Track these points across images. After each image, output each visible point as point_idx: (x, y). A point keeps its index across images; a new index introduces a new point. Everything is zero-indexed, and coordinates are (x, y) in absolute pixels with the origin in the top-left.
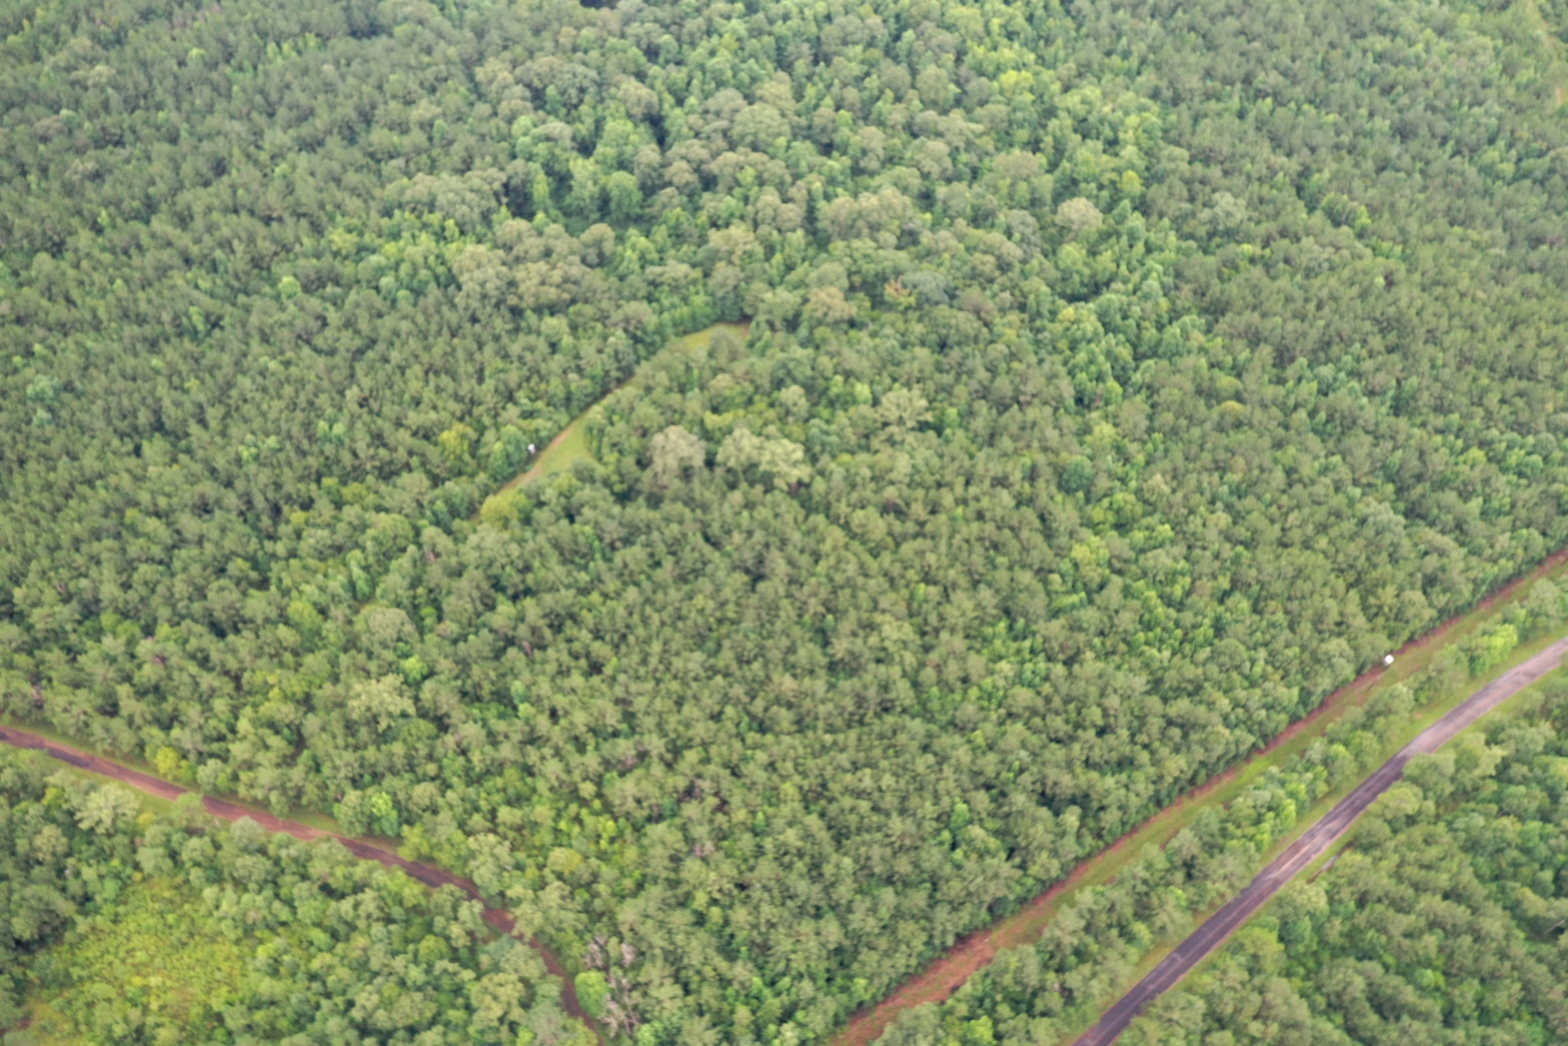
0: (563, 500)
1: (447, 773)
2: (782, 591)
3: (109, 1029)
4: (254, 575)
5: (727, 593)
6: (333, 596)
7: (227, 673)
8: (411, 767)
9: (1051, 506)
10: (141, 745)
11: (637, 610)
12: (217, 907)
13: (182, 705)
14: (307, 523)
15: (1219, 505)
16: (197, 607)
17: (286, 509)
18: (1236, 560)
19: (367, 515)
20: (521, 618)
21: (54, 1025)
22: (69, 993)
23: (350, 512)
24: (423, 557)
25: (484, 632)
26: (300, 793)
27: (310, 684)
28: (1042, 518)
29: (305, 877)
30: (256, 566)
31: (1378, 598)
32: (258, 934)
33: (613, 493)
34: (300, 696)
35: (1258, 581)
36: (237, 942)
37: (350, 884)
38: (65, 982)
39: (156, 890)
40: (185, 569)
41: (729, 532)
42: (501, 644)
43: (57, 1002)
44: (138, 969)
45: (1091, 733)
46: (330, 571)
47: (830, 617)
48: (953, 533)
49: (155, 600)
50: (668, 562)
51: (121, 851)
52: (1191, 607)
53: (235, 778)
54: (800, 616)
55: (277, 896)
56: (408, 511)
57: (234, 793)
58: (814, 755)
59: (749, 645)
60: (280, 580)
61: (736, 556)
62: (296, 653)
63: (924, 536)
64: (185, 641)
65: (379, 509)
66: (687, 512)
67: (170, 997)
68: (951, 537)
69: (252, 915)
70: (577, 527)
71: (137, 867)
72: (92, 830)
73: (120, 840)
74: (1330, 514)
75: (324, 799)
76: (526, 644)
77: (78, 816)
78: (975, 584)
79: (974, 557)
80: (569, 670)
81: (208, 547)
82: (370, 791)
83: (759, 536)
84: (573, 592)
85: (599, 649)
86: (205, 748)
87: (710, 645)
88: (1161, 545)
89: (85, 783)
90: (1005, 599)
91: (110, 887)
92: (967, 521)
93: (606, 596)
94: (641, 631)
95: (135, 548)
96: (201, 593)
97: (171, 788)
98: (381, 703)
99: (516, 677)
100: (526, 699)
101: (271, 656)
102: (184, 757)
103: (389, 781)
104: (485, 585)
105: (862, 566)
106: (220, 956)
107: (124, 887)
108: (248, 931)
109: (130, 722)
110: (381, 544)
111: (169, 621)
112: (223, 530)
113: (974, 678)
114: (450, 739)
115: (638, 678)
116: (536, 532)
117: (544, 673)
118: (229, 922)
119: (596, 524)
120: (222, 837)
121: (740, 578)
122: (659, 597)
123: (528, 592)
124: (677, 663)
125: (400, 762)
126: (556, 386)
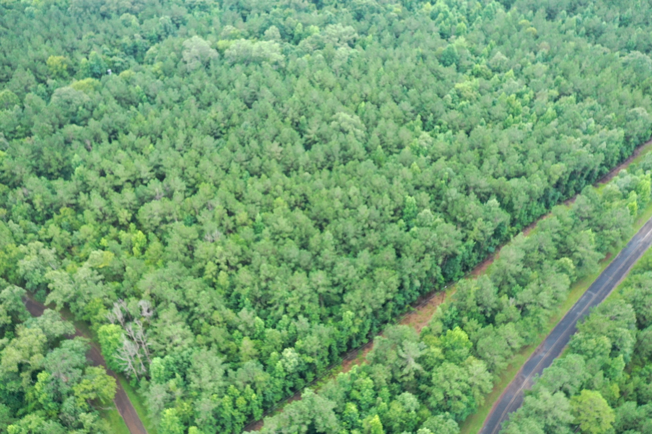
5: (232, 109)
9: (437, 69)
11: (169, 120)
18: (558, 83)
47: (303, 117)
48: (379, 78)
52: (538, 105)
54: (283, 119)
56: (18, 91)
59: (249, 133)
61: (238, 93)
70: (131, 87)
76: (87, 142)
83: (253, 85)
85: (141, 142)
100: (81, 164)
104: (64, 118)
114: (19, 192)
119: (145, 87)
121: (241, 104)
126: (126, 40)
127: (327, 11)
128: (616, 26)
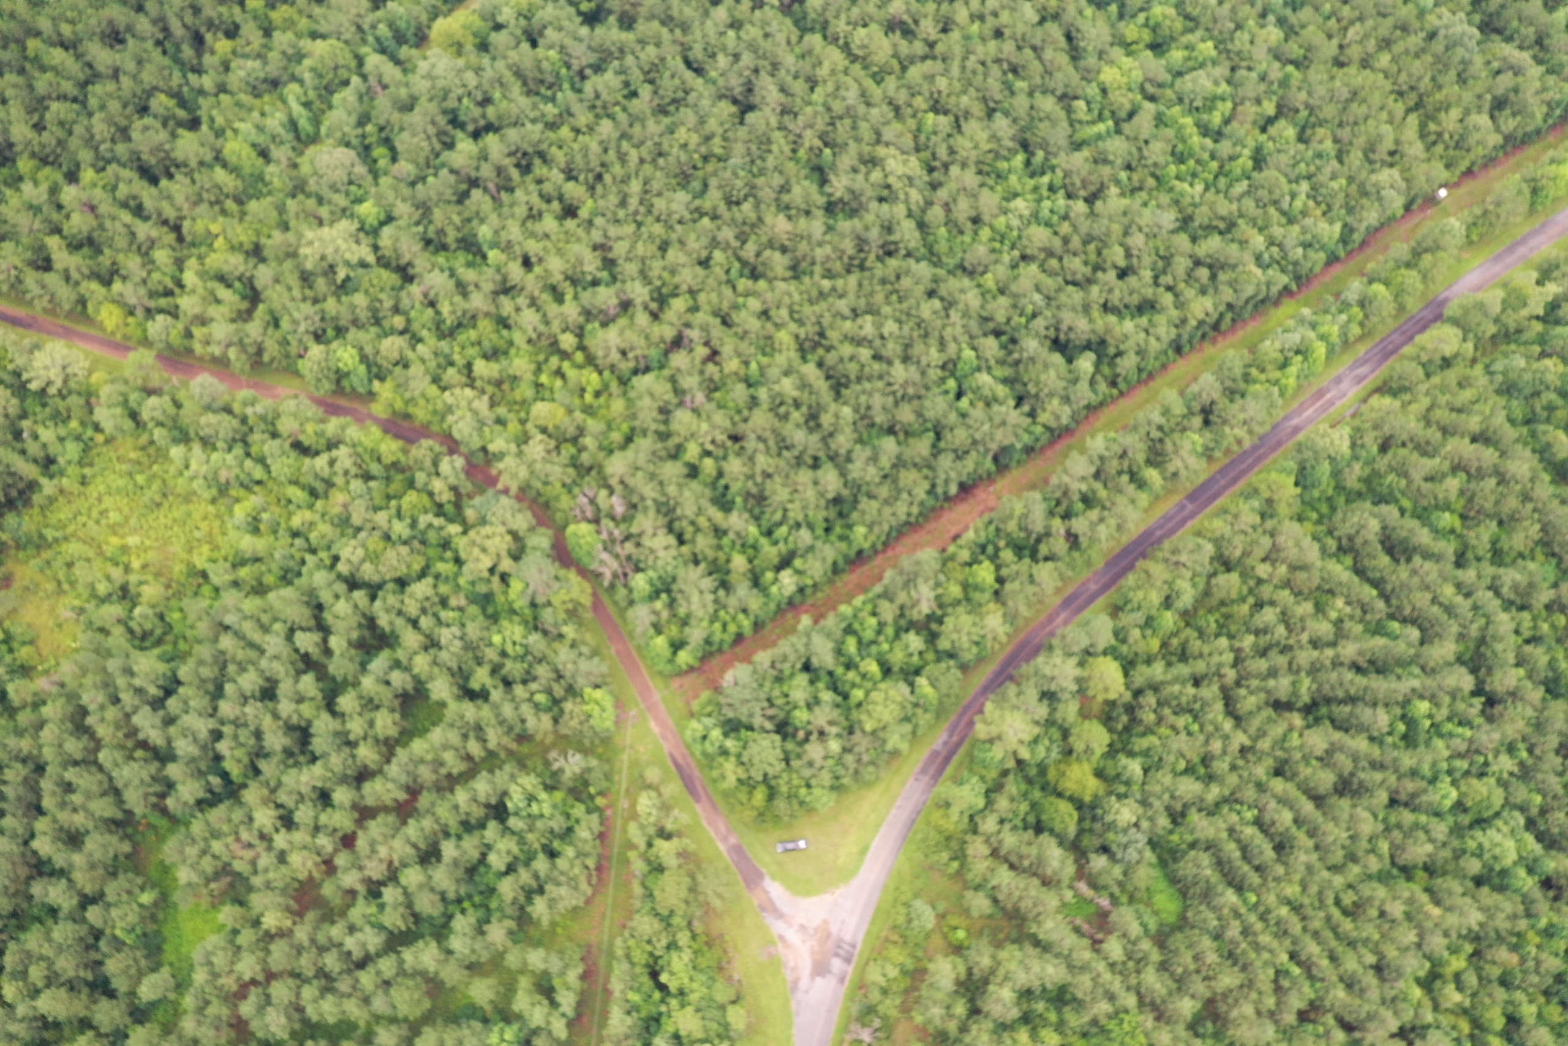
0: (523, 22)
1: (415, 326)
2: (774, 121)
3: (92, 587)
4: (181, 114)
5: (712, 125)
6: (274, 138)
7: (165, 222)
8: (377, 322)
9: (1080, 23)
10: (82, 302)
11: (613, 145)
12: (187, 467)
13: (120, 257)
14: (234, 52)
15: (1271, 18)
16: (121, 149)
17: (208, 37)
18: (1284, 83)
19: (302, 43)
20: (484, 157)
21: (37, 585)
22: (46, 554)
23: (282, 39)
24: (369, 90)
25: (444, 172)
26: (260, 351)
27: (258, 233)
28: (1069, 38)
29: (275, 435)
30: (182, 103)
31: (1439, 123)
32: (233, 492)
33: (580, 13)
34: (248, 246)
35: (1307, 106)
36: (213, 501)
37: (323, 441)
38: (40, 543)
39: (121, 452)
40: (102, 107)
41: (713, 56)
42: (464, 186)
43: (35, 563)
44: (114, 529)
45: (1112, 274)
46: (267, 108)
47: (827, 151)
48: (968, 52)
49: (74, 143)
50: (645, 91)
51: (77, 412)
52: (1230, 137)
53: (188, 335)
54: (794, 151)
55: (248, 455)
56: (347, 36)
57: (190, 351)
58: (811, 302)
59: (739, 183)
60: (212, 120)
61: (721, 82)
62: (240, 202)
63: (934, 58)
64: (114, 188)
65: (314, 35)
66: (664, 31)
67: (151, 556)
68: (965, 58)
69: (223, 475)
70: (540, 51)
71: (97, 428)
72: (43, 391)
73: (75, 401)
74: (1396, 27)
75: (287, 356)
76: (491, 186)
77: (25, 376)
78: (990, 113)
79: (990, 80)
80: (540, 214)
81: (126, 81)
82: (335, 345)
83: (747, 59)
84: (539, 126)
85: (574, 191)
86: (152, 304)
87: (696, 185)
88: (1202, 66)
89: (27, 342)
90: (1023, 130)
91: (72, 450)
92: (983, 39)
93: (577, 131)
94: (617, 169)
95: (43, 83)
96: (124, 133)
97: (122, 347)
98: (337, 250)
99: (482, 221)
100: (495, 245)
101: (211, 204)
102: (131, 313)
103: (353, 334)
104: (442, 121)
105: (864, 94)
106: (197, 516)
107: (86, 450)
108: (223, 490)
109: (67, 278)
110: (320, 76)
111: (93, 166)
112: (140, 62)
113: (986, 218)
114: (415, 289)
115: (617, 221)
116: (494, 59)
117: (513, 216)
118: (201, 481)
119: (562, 49)
120: (181, 396)
121: (726, 109)
122: (637, 129)
123: (490, 128)
124: (660, 204)
125: (363, 315)
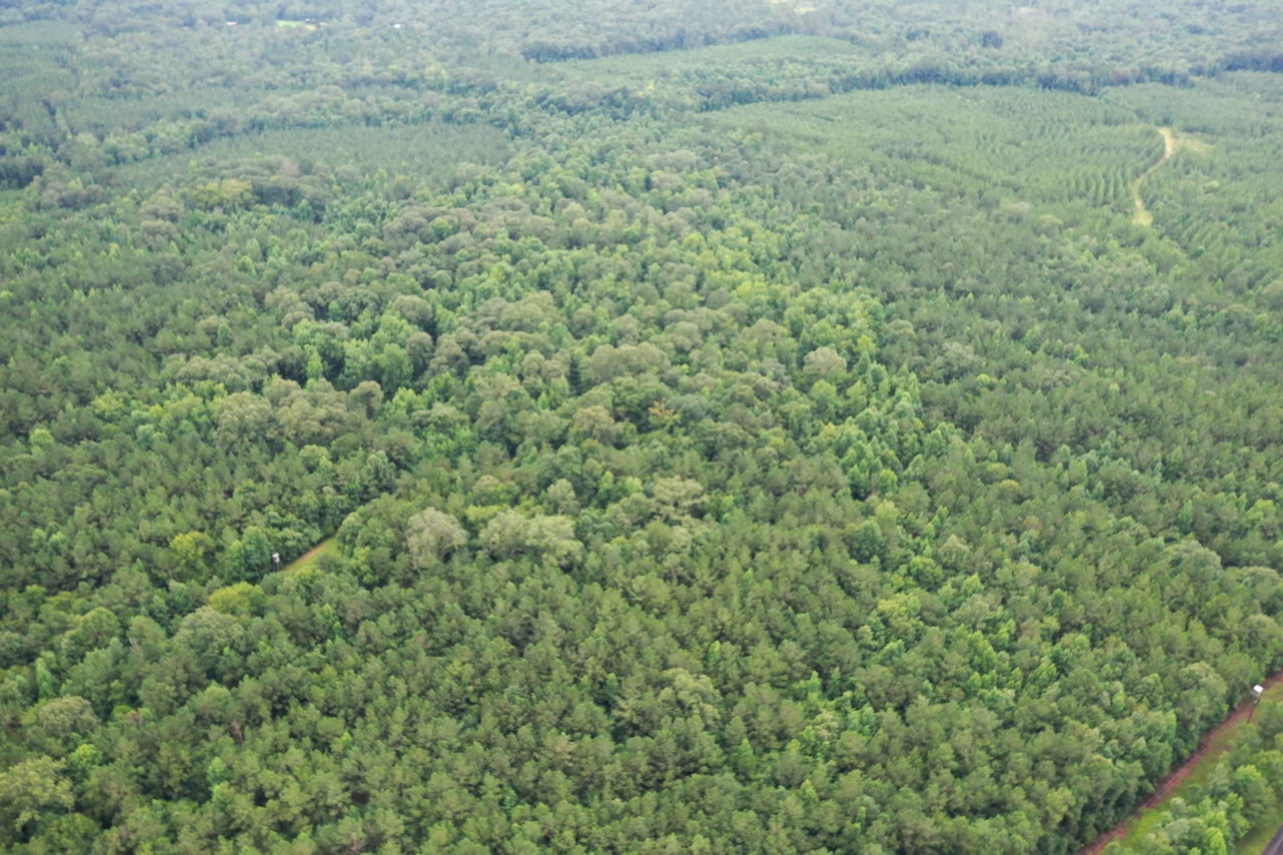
0: (303, 587)
9: (847, 569)
15: (1024, 558)
18: (1057, 603)
19: (70, 618)
25: (184, 712)
28: (841, 584)
33: (361, 582)
35: (1089, 619)
41: (492, 603)
45: (946, 774)
47: (612, 677)
48: (746, 591)
50: (420, 636)
52: (1025, 647)
54: (577, 678)
56: (120, 606)
59: (516, 710)
61: (499, 623)
66: (444, 584)
68: (743, 596)
70: (315, 608)
74: (1140, 558)
76: (235, 723)
78: (777, 642)
79: (772, 614)
80: (286, 748)
83: (526, 602)
84: (303, 669)
90: (813, 653)
92: (760, 581)
94: (382, 700)
98: (28, 790)
99: (215, 755)
100: (224, 779)
104: (196, 668)
105: (646, 627)
110: (79, 643)
113: (792, 731)
114: (113, 835)
115: (375, 751)
117: (253, 748)
119: (339, 605)
121: (504, 645)
122: (408, 666)
124: (426, 732)
126: (309, 498)
127: (655, 442)
128: (1158, 478)
